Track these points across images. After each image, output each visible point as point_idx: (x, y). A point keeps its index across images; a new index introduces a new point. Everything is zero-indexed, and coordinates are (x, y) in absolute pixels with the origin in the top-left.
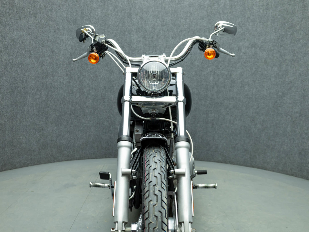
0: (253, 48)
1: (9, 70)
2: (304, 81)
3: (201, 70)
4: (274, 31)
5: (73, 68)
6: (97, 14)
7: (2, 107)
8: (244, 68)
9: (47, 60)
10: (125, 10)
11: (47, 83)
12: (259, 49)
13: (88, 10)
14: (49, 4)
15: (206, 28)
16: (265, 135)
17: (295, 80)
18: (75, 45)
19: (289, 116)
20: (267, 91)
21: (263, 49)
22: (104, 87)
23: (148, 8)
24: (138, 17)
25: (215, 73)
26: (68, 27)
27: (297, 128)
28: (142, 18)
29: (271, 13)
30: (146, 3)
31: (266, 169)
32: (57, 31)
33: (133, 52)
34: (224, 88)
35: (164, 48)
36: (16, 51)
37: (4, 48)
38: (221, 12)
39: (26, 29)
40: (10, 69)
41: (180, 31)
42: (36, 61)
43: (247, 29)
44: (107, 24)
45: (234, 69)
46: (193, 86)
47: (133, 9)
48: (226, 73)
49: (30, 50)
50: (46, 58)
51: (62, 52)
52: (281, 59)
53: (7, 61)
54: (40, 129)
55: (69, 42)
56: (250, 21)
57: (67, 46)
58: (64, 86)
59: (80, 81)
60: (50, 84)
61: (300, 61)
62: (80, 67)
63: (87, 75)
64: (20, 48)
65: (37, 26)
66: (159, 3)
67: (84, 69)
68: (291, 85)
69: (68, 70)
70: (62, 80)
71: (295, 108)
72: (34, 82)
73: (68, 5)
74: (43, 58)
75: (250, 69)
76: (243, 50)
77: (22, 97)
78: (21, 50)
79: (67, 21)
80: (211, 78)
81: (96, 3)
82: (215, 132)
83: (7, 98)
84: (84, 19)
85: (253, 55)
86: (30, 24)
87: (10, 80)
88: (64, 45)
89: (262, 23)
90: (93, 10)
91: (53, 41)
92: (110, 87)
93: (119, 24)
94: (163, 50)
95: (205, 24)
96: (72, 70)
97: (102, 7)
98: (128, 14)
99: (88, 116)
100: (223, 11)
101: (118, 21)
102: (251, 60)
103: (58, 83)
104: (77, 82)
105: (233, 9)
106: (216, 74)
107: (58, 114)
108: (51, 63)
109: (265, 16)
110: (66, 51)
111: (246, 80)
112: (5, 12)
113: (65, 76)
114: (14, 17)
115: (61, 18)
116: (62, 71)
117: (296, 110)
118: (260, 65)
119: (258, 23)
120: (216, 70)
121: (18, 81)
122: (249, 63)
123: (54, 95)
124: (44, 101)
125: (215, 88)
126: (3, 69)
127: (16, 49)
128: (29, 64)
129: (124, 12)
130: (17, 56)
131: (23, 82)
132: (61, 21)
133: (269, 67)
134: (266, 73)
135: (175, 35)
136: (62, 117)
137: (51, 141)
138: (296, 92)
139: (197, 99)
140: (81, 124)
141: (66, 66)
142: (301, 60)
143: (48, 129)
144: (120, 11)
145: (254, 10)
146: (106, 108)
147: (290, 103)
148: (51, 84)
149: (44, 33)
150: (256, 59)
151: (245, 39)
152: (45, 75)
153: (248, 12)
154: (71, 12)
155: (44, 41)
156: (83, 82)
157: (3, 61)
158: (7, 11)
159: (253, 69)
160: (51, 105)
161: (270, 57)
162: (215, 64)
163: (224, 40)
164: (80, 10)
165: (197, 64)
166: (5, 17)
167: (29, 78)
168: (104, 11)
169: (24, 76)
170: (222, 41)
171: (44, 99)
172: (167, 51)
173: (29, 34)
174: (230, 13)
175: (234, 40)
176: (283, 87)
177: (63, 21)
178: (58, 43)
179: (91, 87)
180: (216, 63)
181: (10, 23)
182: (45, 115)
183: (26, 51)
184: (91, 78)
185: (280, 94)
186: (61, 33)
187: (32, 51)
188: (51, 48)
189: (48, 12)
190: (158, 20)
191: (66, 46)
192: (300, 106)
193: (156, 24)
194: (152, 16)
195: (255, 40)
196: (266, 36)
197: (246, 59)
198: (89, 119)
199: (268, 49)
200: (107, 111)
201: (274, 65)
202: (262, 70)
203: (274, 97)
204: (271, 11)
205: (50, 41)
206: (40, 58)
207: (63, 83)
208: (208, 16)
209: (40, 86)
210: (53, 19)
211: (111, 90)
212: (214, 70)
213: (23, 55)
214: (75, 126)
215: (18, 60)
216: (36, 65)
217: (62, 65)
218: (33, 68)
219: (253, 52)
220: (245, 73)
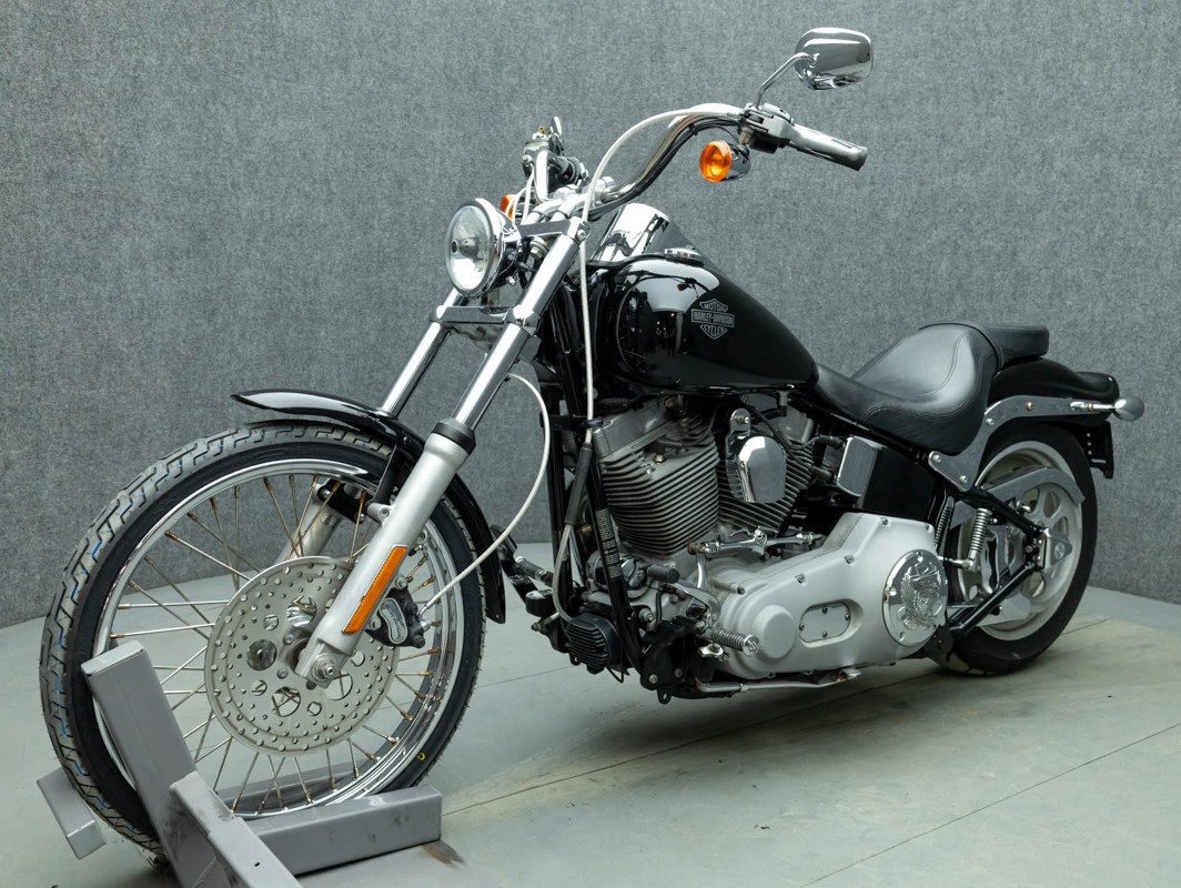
0: (1097, 156)
1: (261, 244)
3: (909, 239)
4: (1172, 89)
6: (545, 51)
7: (241, 365)
8: (1063, 228)
9: (383, 210)
10: (643, 33)
11: (381, 287)
12: (1117, 156)
13: (516, 40)
14: (389, 26)
15: (926, 86)
16: (1136, 468)
18: (472, 159)
20: (1145, 310)
21: (1131, 156)
23: (722, 25)
24: (687, 58)
25: (956, 247)
26: (451, 99)
28: (699, 61)
29: (1164, 23)
30: (713, 6)
31: (1137, 592)
32: (415, 114)
33: (671, 180)
34: (991, 301)
35: (778, 164)
36: (284, 182)
37: (245, 175)
38: (981, 27)
39: (316, 111)
40: (265, 240)
41: (833, 101)
42: (345, 214)
43: (1075, 86)
44: (581, 85)
45: (1026, 231)
46: (880, 294)
47: (669, 30)
48: (998, 248)
49: (327, 180)
50: (379, 205)
51: (431, 182)
53: (257, 217)
55: (453, 151)
56: (1084, 56)
57: (448, 163)
60: (394, 291)
64: (295, 175)
65: (350, 98)
66: (760, 7)
70: (431, 276)
72: (339, 284)
73: (449, 26)
74: (370, 206)
75: (1083, 232)
76: (1059, 165)
77: (301, 333)
78: (299, 178)
79: (448, 78)
80: (944, 266)
81: (542, 14)
83: (257, 337)
84: (505, 70)
85: (1097, 181)
86: (327, 95)
87: (264, 279)
88: (437, 160)
89: (1129, 64)
90: (535, 38)
91: (400, 145)
93: (621, 83)
94: (775, 168)
95: (922, 74)
97: (564, 26)
98: (651, 47)
99: (516, 399)
100: (987, 25)
101: (617, 75)
102: (1089, 199)
103: (419, 288)
105: (1025, 15)
106: (961, 251)
108: (396, 221)
109: (1142, 35)
110: (444, 181)
111: (1070, 272)
112: (250, 56)
114: (277, 72)
115: (428, 69)
116: (429, 246)
119: (1113, 64)
120: (961, 237)
121: (289, 280)
122: (1082, 208)
123: (404, 328)
124: (374, 346)
126: (244, 243)
127: (283, 176)
128: (325, 226)
129: (638, 40)
130: (285, 198)
131: (305, 284)
132: (428, 80)
133: (1154, 224)
134: (1141, 242)
135: (817, 115)
140: (494, 426)
144: (624, 39)
145: (1102, 18)
148: (396, 289)
149: (371, 121)
150: (1106, 195)
151: (1066, 123)
152: (375, 259)
153: (1079, 25)
154: (461, 50)
155: (373, 149)
157: (244, 215)
158: (257, 52)
159: (1097, 230)
160: (394, 359)
162: (957, 215)
163: (992, 129)
164: (492, 39)
165: (892, 215)
166: (249, 72)
167: (324, 270)
168: (570, 41)
169: (309, 264)
170: (983, 133)
171: (372, 338)
172: (788, 172)
173: (325, 127)
174: (1013, 31)
175: (1028, 129)
177: (433, 78)
178: (417, 155)
180: (961, 210)
181: (265, 93)
182: (376, 393)
183: (315, 182)
186: (427, 119)
187: (333, 183)
188: (395, 172)
189: (385, 51)
190: (757, 64)
191: (442, 162)
193: (750, 79)
194: (734, 53)
195: (1105, 125)
196: (1145, 110)
197: (1071, 194)
198: (519, 410)
201: (1171, 215)
203: (1170, 333)
204: (1163, 18)
205: (392, 146)
206: (361, 206)
208: (935, 42)
209: (359, 297)
210: (402, 75)
212: (954, 238)
213: (307, 196)
215: (291, 211)
216: (346, 227)
217: (430, 228)
218: (338, 236)
219: (1097, 167)
220: (1067, 245)
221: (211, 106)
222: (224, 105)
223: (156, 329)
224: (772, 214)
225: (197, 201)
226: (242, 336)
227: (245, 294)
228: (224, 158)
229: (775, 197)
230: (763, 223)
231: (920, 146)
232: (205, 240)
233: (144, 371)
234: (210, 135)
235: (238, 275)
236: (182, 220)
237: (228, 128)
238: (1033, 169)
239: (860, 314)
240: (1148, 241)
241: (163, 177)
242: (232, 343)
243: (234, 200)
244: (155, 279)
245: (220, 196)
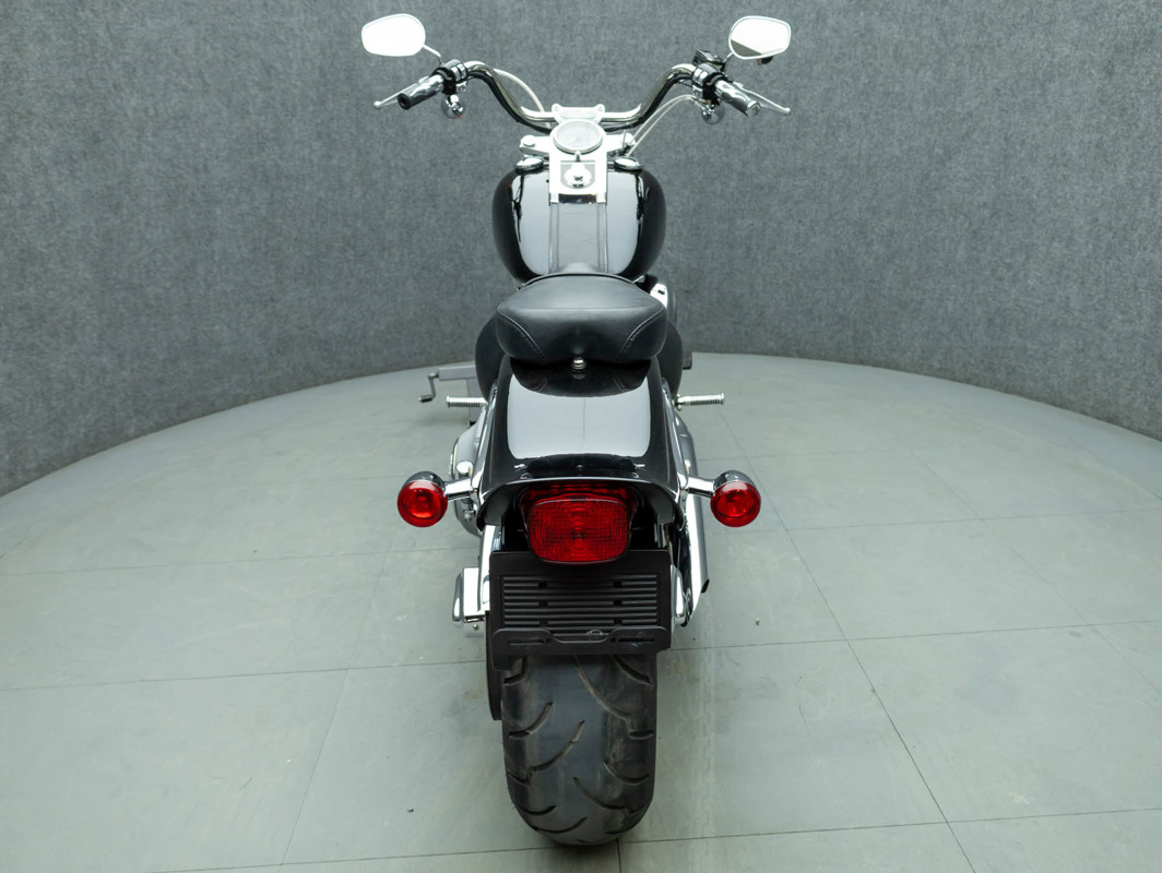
0: (862, 14)
1: (151, 139)
2: (1006, 112)
5: (335, 113)
7: (151, 249)
8: (835, 77)
9: (256, 96)
11: (264, 165)
16: (895, 272)
17: (982, 108)
18: (329, 42)
19: (962, 217)
20: (901, 145)
21: (889, 13)
22: (431, 161)
27: (985, 249)
31: (897, 368)
33: (506, 48)
34: (779, 141)
35: (597, 28)
36: (161, 79)
37: (124, 76)
39: (180, 8)
40: (155, 135)
42: (223, 103)
45: (805, 81)
46: (688, 139)
49: (201, 73)
50: (252, 91)
51: (295, 66)
52: (943, 46)
53: (142, 114)
54: (265, 298)
55: (311, 36)
57: (308, 47)
58: (316, 168)
59: (359, 152)
60: (275, 168)
61: (997, 49)
62: (354, 109)
63: (376, 130)
64: (171, 70)
67: (366, 114)
68: (971, 124)
69: (319, 121)
70: (307, 151)
71: (979, 191)
72: (226, 167)
74: (243, 93)
75: (851, 80)
76: (831, 21)
77: (199, 214)
78: (174, 74)
82: (754, 272)
83: (161, 223)
85: (862, 35)
87: (159, 170)
88: (298, 45)
91: (262, 34)
92: (447, 161)
96: (333, 118)
99: (394, 250)
102: (856, 51)
103: (298, 163)
104: (349, 154)
107: (308, 253)
108: (268, 103)
110: (307, 63)
111: (841, 114)
113: (314, 140)
116: (301, 124)
117: (982, 199)
118: (882, 65)
121: (182, 169)
122: (850, 59)
123: (290, 200)
124: (265, 218)
125: (753, 142)
126: (135, 140)
127: (160, 73)
128: (205, 115)
130: (165, 93)
131: (196, 170)
133: (908, 72)
134: (898, 88)
136: (323, 260)
137: (301, 328)
138: (984, 144)
139: (700, 178)
141: (311, 108)
142: (999, 46)
143: (288, 298)
146: (441, 222)
147: (966, 180)
148: (277, 166)
149: (232, 13)
150: (869, 47)
152: (255, 141)
155: (239, 39)
156: (368, 153)
157: (130, 113)
159: (862, 78)
160: (284, 227)
161: (909, 39)
167: (211, 156)
169: (196, 152)
171: (263, 212)
172: (606, 36)
173: (190, 23)
176: (948, 129)
178: (279, 42)
179: (393, 165)
182: (274, 259)
183: (189, 76)
184: (391, 137)
185: (939, 151)
187: (206, 76)
188: (261, 59)
192: (993, 187)
197: (841, 48)
198: (397, 259)
199: (905, 13)
200: (445, 230)
201: (921, 64)
202: (889, 80)
203: (921, 163)
205: (255, 36)
206: (235, 94)
207: (312, 161)
209: (247, 177)
211: (452, 170)
213: (185, 90)
214: (361, 281)
215: (172, 105)
216: (225, 114)
217: (300, 108)
218: (219, 124)
219: (862, 24)
220: (839, 91)
221: (80, 13)
222: (93, 11)
223: (69, 228)
224: (594, 74)
225: (84, 105)
226: (148, 224)
227: (144, 186)
228: (102, 63)
229: (596, 58)
230: (588, 82)
231: (715, 8)
232: (98, 141)
233: (66, 267)
234: (86, 43)
235: (134, 169)
236: (74, 125)
237: (101, 32)
238: (810, 25)
239: (674, 156)
240: (903, 87)
241: (48, 86)
242: (140, 231)
243: (118, 100)
244: (60, 183)
245: (105, 98)
